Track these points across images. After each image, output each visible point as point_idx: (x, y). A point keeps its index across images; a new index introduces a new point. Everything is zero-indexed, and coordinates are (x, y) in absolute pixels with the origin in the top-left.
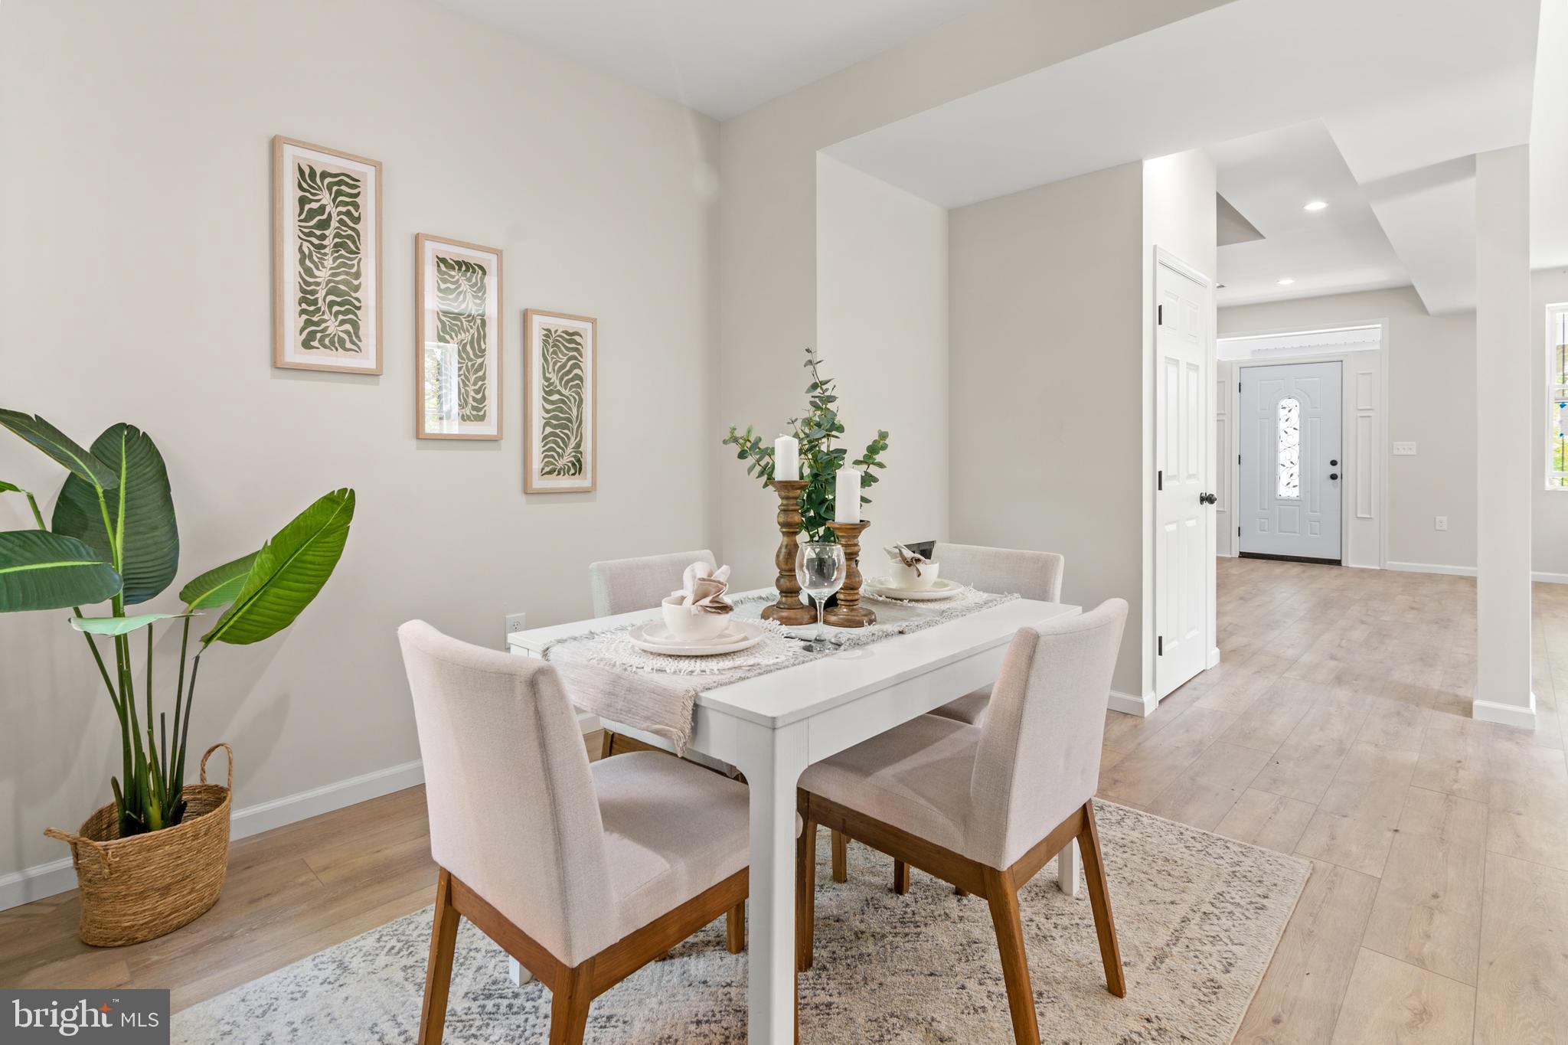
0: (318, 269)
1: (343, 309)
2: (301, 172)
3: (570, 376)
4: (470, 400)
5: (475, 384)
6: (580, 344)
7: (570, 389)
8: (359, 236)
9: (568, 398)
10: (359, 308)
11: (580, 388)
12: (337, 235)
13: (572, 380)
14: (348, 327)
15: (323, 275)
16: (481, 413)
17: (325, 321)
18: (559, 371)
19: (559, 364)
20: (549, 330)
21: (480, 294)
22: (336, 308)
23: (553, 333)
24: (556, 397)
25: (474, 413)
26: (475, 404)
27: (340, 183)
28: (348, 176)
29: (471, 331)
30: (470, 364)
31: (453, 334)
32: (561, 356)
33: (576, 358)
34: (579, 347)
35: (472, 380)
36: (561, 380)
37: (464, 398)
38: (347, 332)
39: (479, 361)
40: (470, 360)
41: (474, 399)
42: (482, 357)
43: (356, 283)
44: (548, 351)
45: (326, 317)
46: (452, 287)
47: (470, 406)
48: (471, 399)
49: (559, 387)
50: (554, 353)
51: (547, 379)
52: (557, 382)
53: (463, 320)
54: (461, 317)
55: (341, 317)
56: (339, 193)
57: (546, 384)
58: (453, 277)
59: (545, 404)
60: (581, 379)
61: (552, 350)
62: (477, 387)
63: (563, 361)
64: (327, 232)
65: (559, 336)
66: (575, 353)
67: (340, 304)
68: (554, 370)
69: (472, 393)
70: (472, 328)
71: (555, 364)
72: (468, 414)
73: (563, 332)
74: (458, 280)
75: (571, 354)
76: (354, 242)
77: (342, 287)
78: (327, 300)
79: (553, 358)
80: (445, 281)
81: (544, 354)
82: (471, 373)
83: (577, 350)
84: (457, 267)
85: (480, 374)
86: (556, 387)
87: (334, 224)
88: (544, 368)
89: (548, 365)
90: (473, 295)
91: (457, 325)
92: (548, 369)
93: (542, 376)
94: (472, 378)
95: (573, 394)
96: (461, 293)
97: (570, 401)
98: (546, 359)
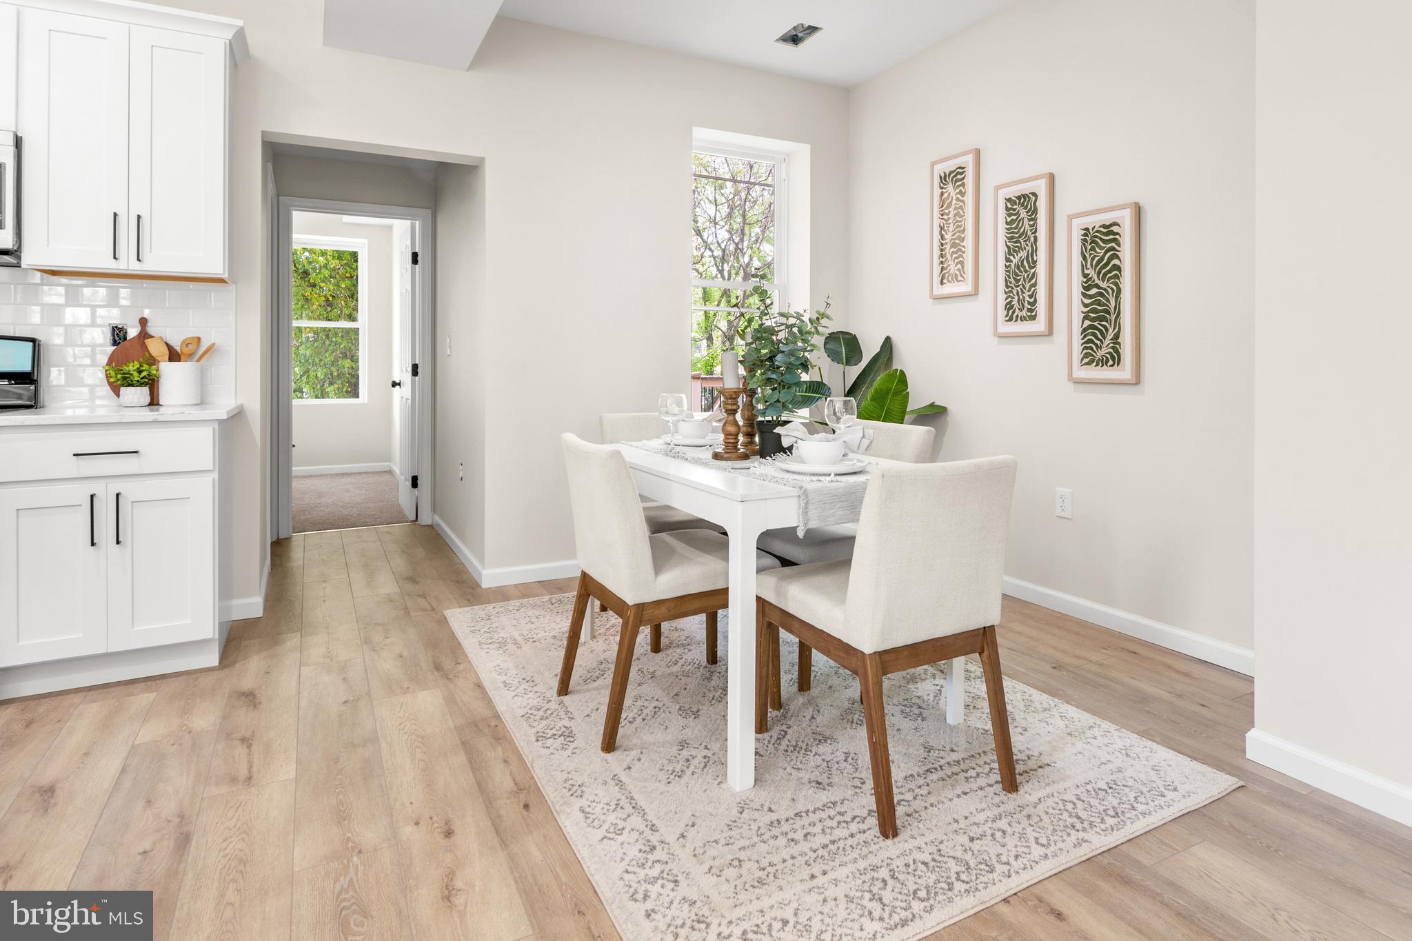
0: (946, 234)
1: (957, 255)
2: (941, 177)
3: (1108, 268)
4: (1026, 304)
5: (1029, 291)
6: (1118, 234)
7: (1108, 281)
8: (964, 204)
9: (1105, 290)
10: (964, 252)
11: (1118, 278)
12: (956, 209)
13: (1110, 271)
14: (959, 266)
15: (948, 237)
16: (1033, 314)
17: (949, 266)
18: (1096, 266)
19: (1097, 259)
20: (1087, 229)
21: (1033, 217)
22: (954, 256)
23: (1091, 231)
24: (1094, 291)
25: (1029, 314)
26: (1029, 307)
27: (955, 176)
28: (959, 168)
29: (1027, 248)
30: (1026, 275)
31: (1015, 254)
32: (1098, 250)
33: (1113, 249)
34: (1117, 237)
35: (1027, 289)
36: (1099, 273)
37: (1022, 303)
38: (959, 270)
39: (1032, 271)
40: (1026, 271)
41: (1029, 303)
42: (1034, 267)
43: (963, 236)
44: (1086, 249)
45: (950, 263)
46: (1014, 217)
47: (1026, 309)
48: (1026, 302)
49: (1097, 281)
50: (1093, 249)
51: (1085, 276)
52: (1095, 277)
53: (1022, 241)
54: (1020, 239)
55: (956, 261)
56: (956, 181)
57: (1085, 280)
58: (1015, 210)
59: (1084, 299)
60: (1118, 268)
61: (1089, 247)
62: (1030, 293)
63: (1101, 254)
64: (950, 209)
65: (1097, 232)
66: (1113, 244)
67: (955, 253)
68: (1092, 265)
69: (1027, 298)
70: (1027, 245)
71: (1093, 259)
72: (1025, 315)
73: (1100, 227)
74: (1019, 211)
75: (1108, 246)
76: (963, 210)
77: (957, 241)
78: (951, 251)
79: (1090, 254)
80: (1010, 215)
81: (1082, 253)
82: (1027, 282)
83: (1115, 240)
84: (1018, 201)
85: (1033, 281)
86: (1094, 281)
87: (954, 202)
88: (1082, 265)
89: (1086, 262)
90: (1028, 219)
91: (1017, 247)
92: (1086, 266)
93: (1081, 273)
94: (1027, 286)
95: (1111, 285)
96: (1020, 220)
97: (1108, 293)
98: (1084, 258)
